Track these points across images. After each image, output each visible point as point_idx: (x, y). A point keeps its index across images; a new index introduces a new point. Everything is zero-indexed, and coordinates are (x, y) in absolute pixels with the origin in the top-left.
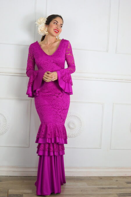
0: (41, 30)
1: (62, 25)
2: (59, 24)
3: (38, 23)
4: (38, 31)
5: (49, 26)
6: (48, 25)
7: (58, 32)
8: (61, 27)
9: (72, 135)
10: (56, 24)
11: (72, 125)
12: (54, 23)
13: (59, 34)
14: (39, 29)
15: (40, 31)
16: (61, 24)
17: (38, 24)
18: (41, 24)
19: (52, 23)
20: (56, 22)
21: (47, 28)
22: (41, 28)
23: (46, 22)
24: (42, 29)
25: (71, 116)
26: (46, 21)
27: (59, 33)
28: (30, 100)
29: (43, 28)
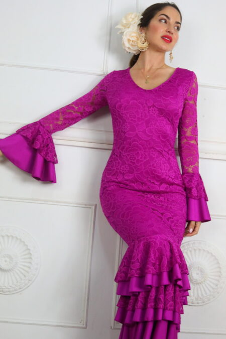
0: (129, 40)
1: (179, 25)
2: (172, 21)
3: (123, 26)
4: (124, 44)
5: (147, 29)
6: (145, 28)
7: (171, 41)
8: (178, 29)
9: (196, 299)
10: (166, 22)
11: (197, 274)
12: (160, 20)
13: (174, 44)
14: (125, 39)
15: (127, 45)
16: (178, 23)
17: (123, 28)
18: (129, 27)
19: (154, 22)
20: (165, 17)
21: (144, 35)
22: (130, 35)
23: (139, 22)
24: (132, 38)
25: (195, 250)
26: (142, 20)
27: (173, 42)
28: (94, 207)
29: (134, 35)
